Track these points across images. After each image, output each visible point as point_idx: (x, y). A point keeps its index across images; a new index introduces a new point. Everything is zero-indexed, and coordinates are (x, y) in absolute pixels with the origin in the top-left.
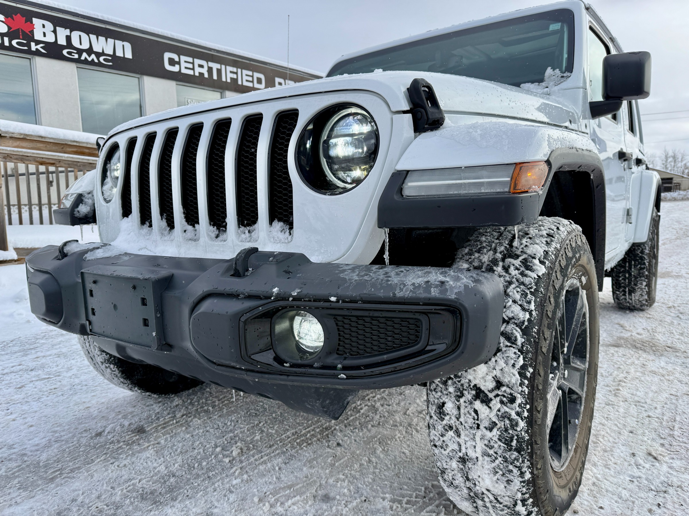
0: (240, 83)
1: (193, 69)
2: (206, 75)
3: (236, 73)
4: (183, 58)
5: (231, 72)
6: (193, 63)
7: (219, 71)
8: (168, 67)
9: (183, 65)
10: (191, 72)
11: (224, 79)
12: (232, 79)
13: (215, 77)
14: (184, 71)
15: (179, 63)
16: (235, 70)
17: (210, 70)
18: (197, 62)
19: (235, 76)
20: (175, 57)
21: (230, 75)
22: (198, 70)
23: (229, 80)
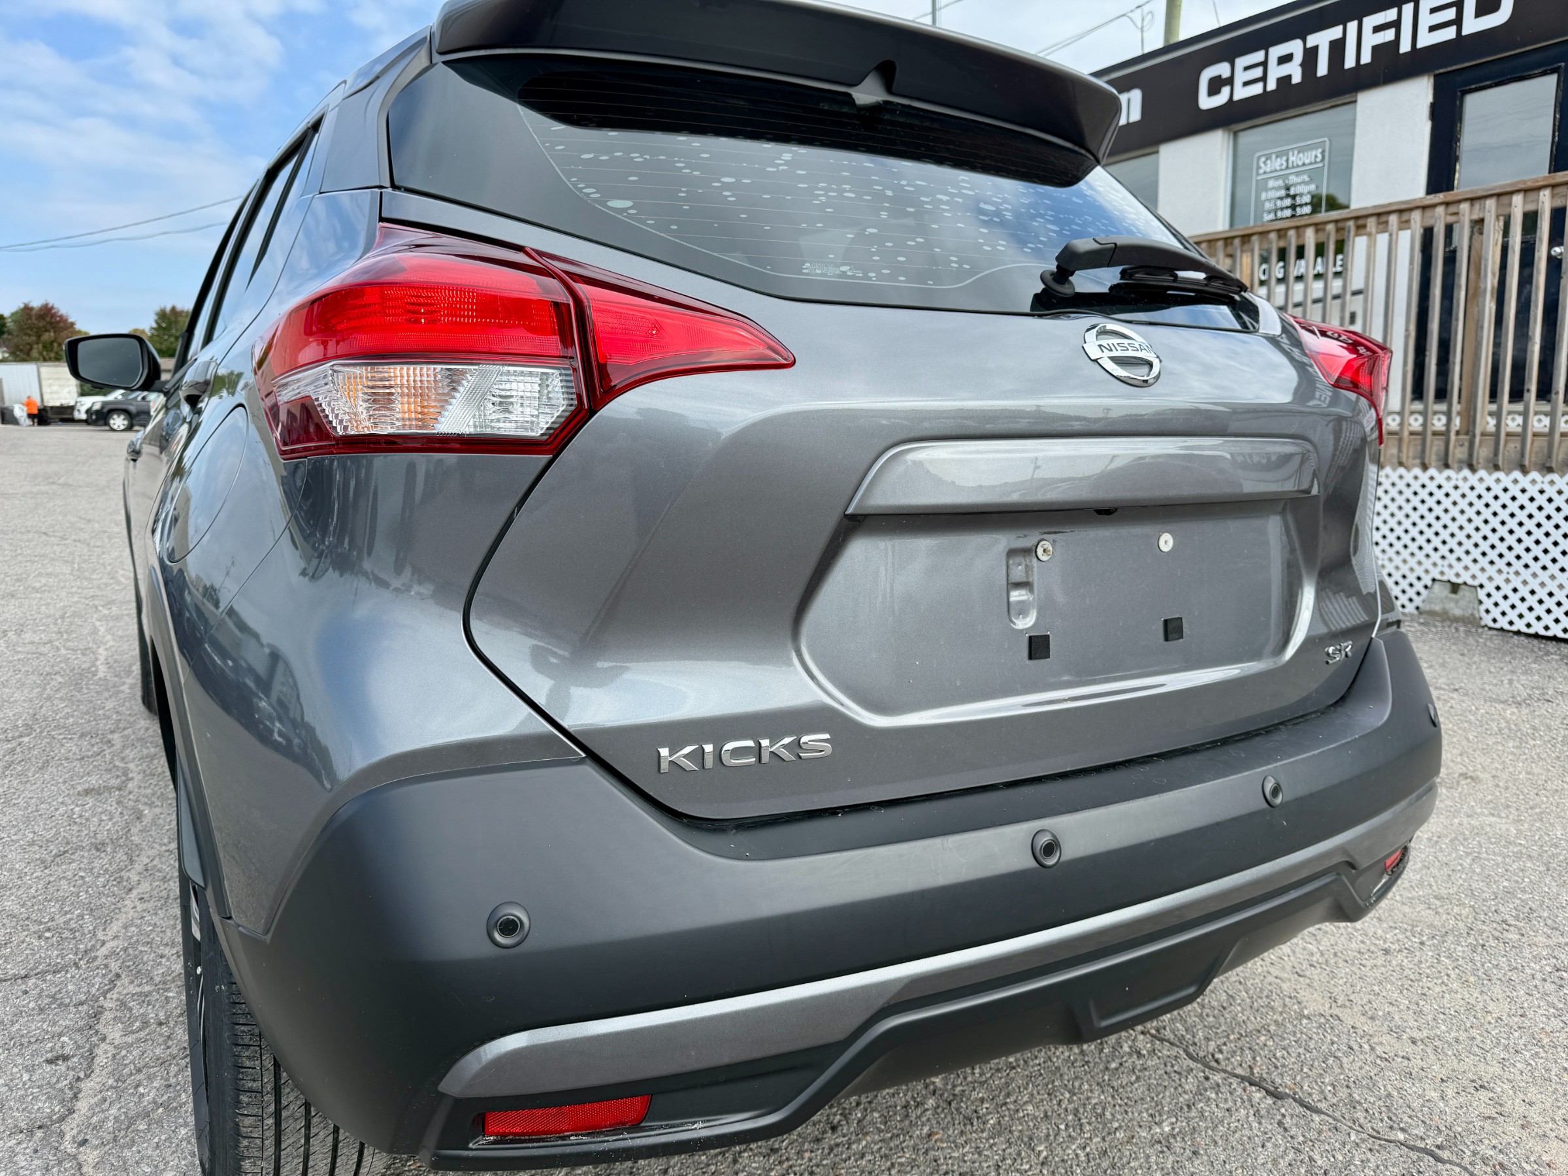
0: (1405, 47)
1: (1264, 79)
2: (1297, 79)
3: (1396, 24)
4: (1241, 62)
5: (1377, 29)
6: (1264, 64)
7: (1337, 48)
8: (1206, 102)
9: (1241, 77)
10: (1257, 89)
11: (1350, 62)
12: (1376, 49)
13: (1322, 69)
14: (1241, 93)
15: (1230, 81)
16: (1391, 15)
17: (1311, 55)
18: (1276, 51)
19: (1389, 35)
20: (1223, 69)
21: (1371, 40)
22: (1276, 72)
23: (1366, 58)
